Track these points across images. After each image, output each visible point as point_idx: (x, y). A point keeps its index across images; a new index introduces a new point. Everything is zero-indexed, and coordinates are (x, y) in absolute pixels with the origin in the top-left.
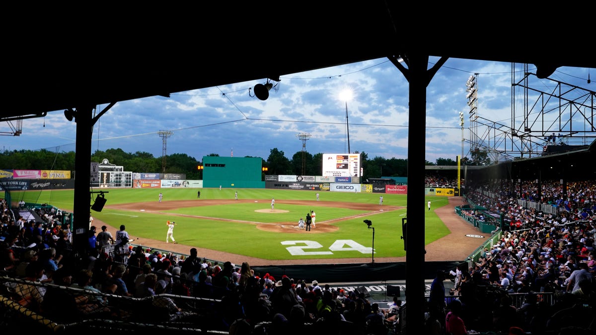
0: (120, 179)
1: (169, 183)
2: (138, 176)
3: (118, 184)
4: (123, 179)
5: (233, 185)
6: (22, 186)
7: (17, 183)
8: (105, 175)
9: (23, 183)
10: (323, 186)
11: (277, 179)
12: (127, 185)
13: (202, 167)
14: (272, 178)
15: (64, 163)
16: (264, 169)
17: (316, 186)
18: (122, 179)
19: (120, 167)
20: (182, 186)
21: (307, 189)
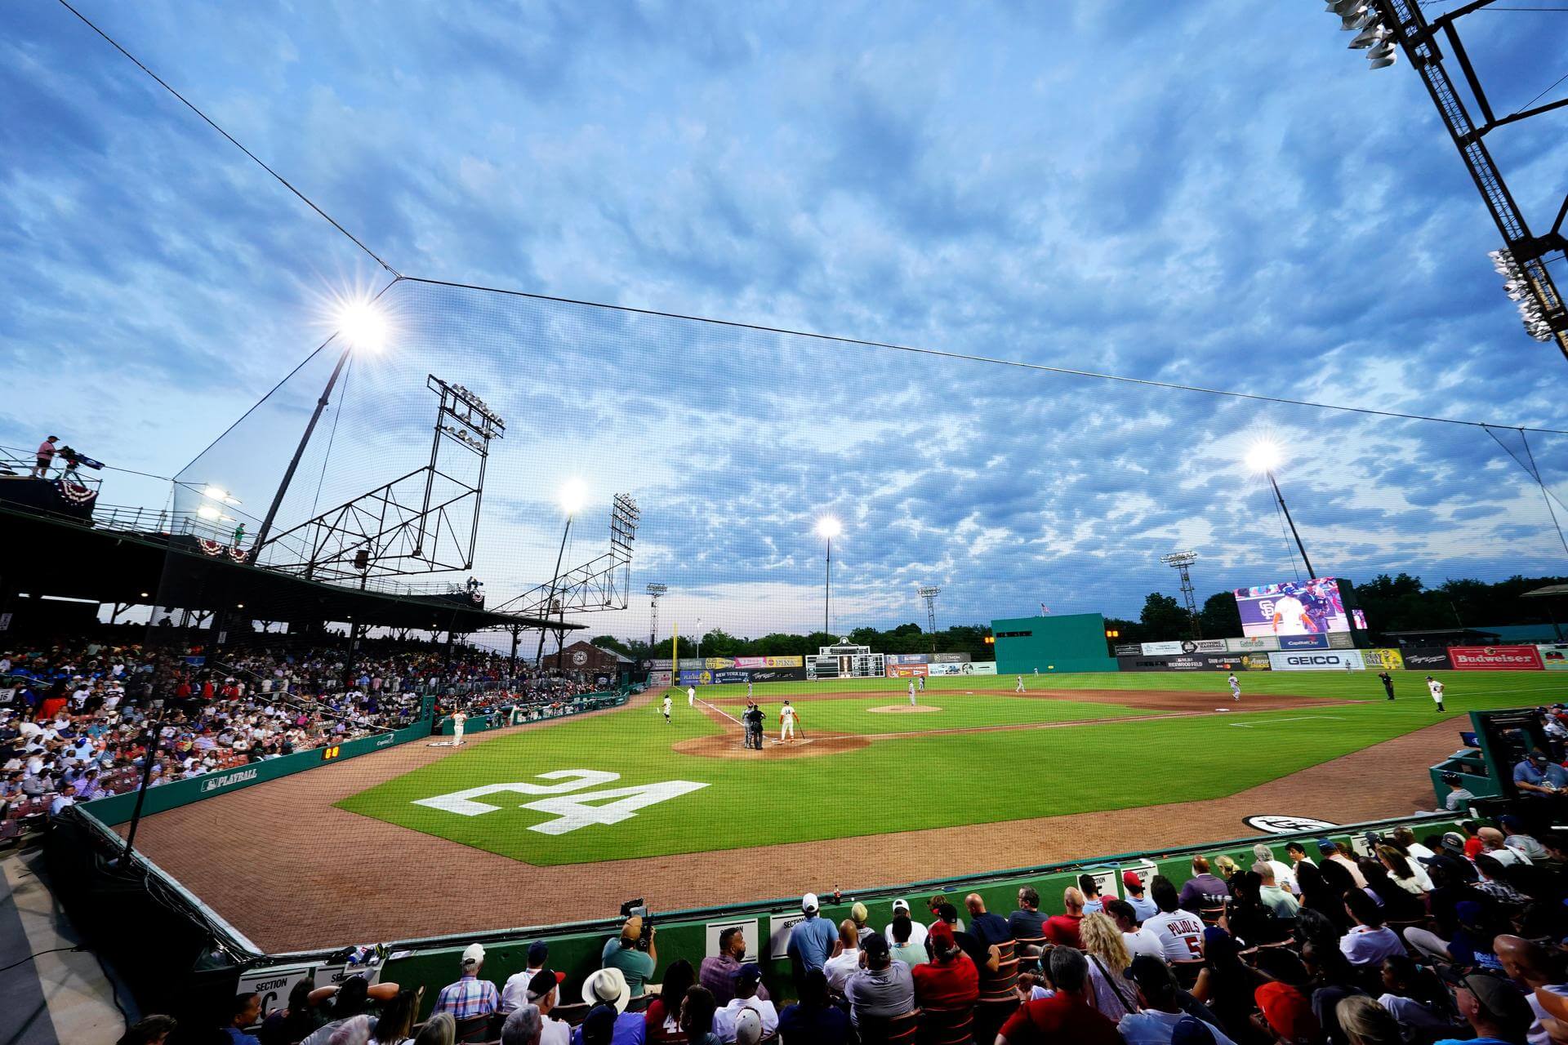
0: (866, 664)
1: (942, 669)
2: (894, 659)
3: (864, 672)
4: (872, 665)
5: (1051, 667)
6: (743, 677)
7: (737, 674)
8: (846, 659)
9: (743, 674)
10: (1250, 660)
11: (1140, 650)
12: (877, 674)
13: (992, 640)
14: (1129, 650)
15: (807, 647)
16: (1109, 634)
17: (1233, 660)
18: (869, 665)
19: (865, 647)
20: (961, 673)
21: (1212, 668)
